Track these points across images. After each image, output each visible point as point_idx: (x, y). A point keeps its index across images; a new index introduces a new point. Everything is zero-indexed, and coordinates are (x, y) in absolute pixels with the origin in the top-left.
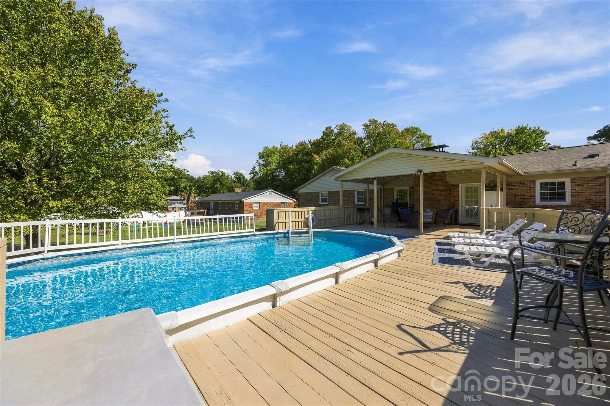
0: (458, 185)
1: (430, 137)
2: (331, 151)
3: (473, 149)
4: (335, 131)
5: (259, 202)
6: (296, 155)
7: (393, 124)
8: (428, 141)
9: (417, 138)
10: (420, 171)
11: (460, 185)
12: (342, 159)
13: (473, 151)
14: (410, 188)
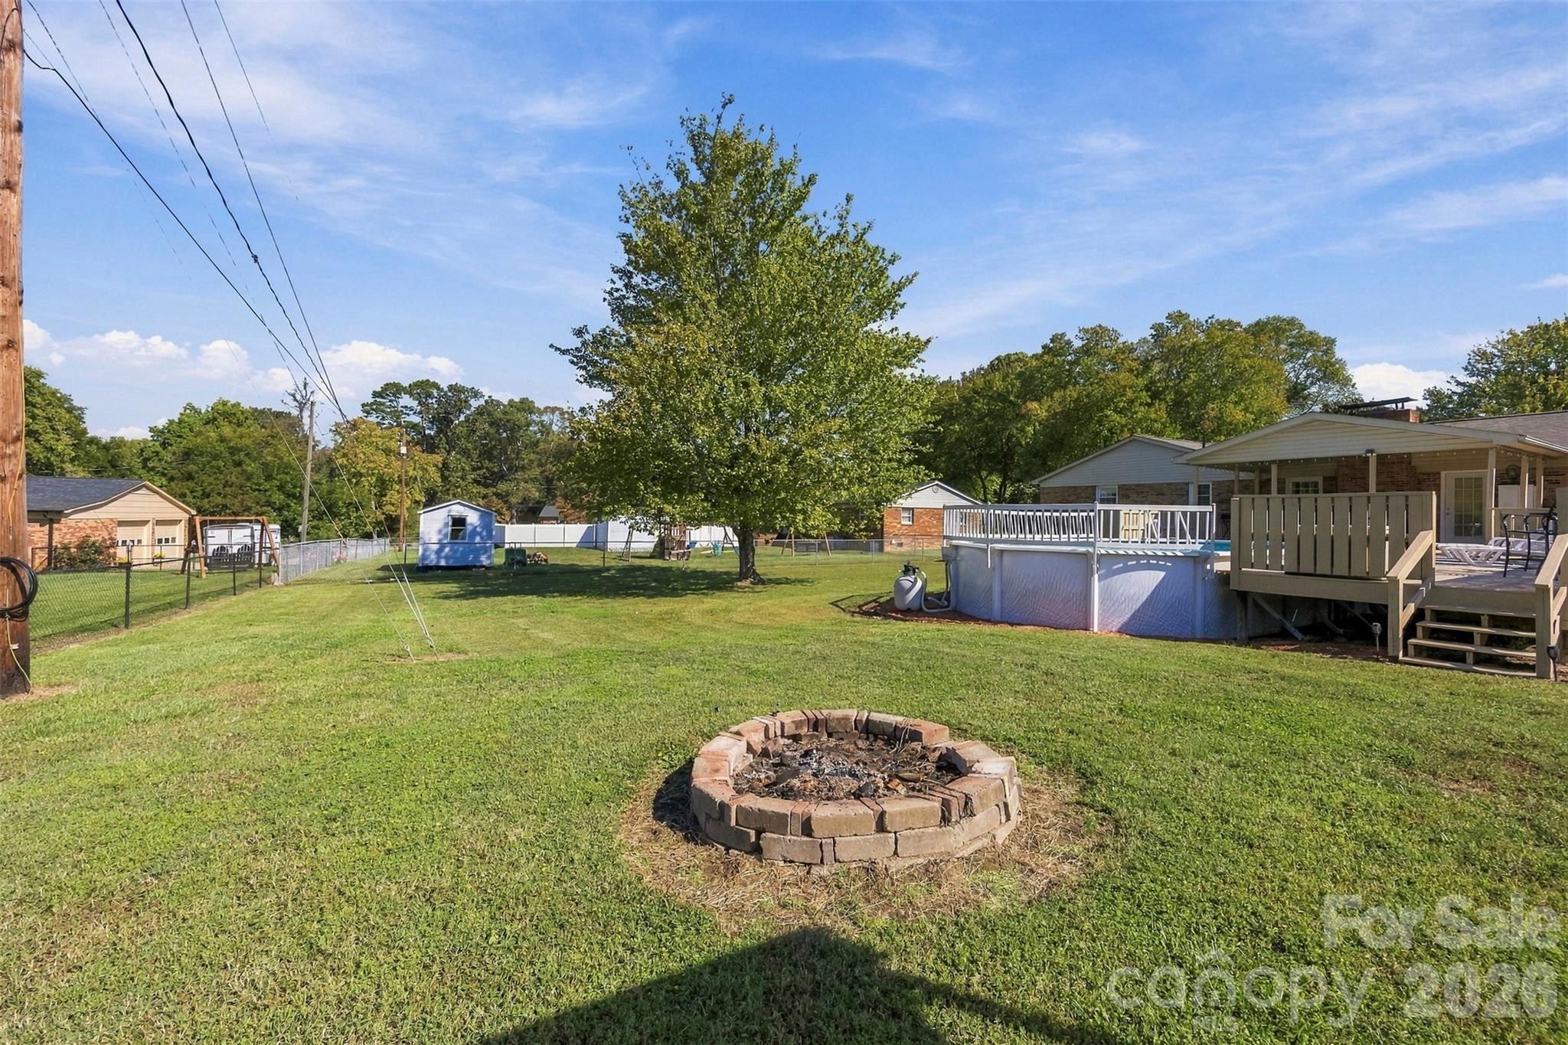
0: (1439, 474)
1: (1330, 342)
2: (1072, 392)
3: (1472, 374)
4: (1077, 344)
5: (913, 509)
6: (968, 400)
7: (1230, 322)
8: (1326, 352)
9: (1291, 345)
10: (1372, 451)
11: (1443, 474)
12: (1102, 410)
13: (1473, 380)
14: (1324, 478)
